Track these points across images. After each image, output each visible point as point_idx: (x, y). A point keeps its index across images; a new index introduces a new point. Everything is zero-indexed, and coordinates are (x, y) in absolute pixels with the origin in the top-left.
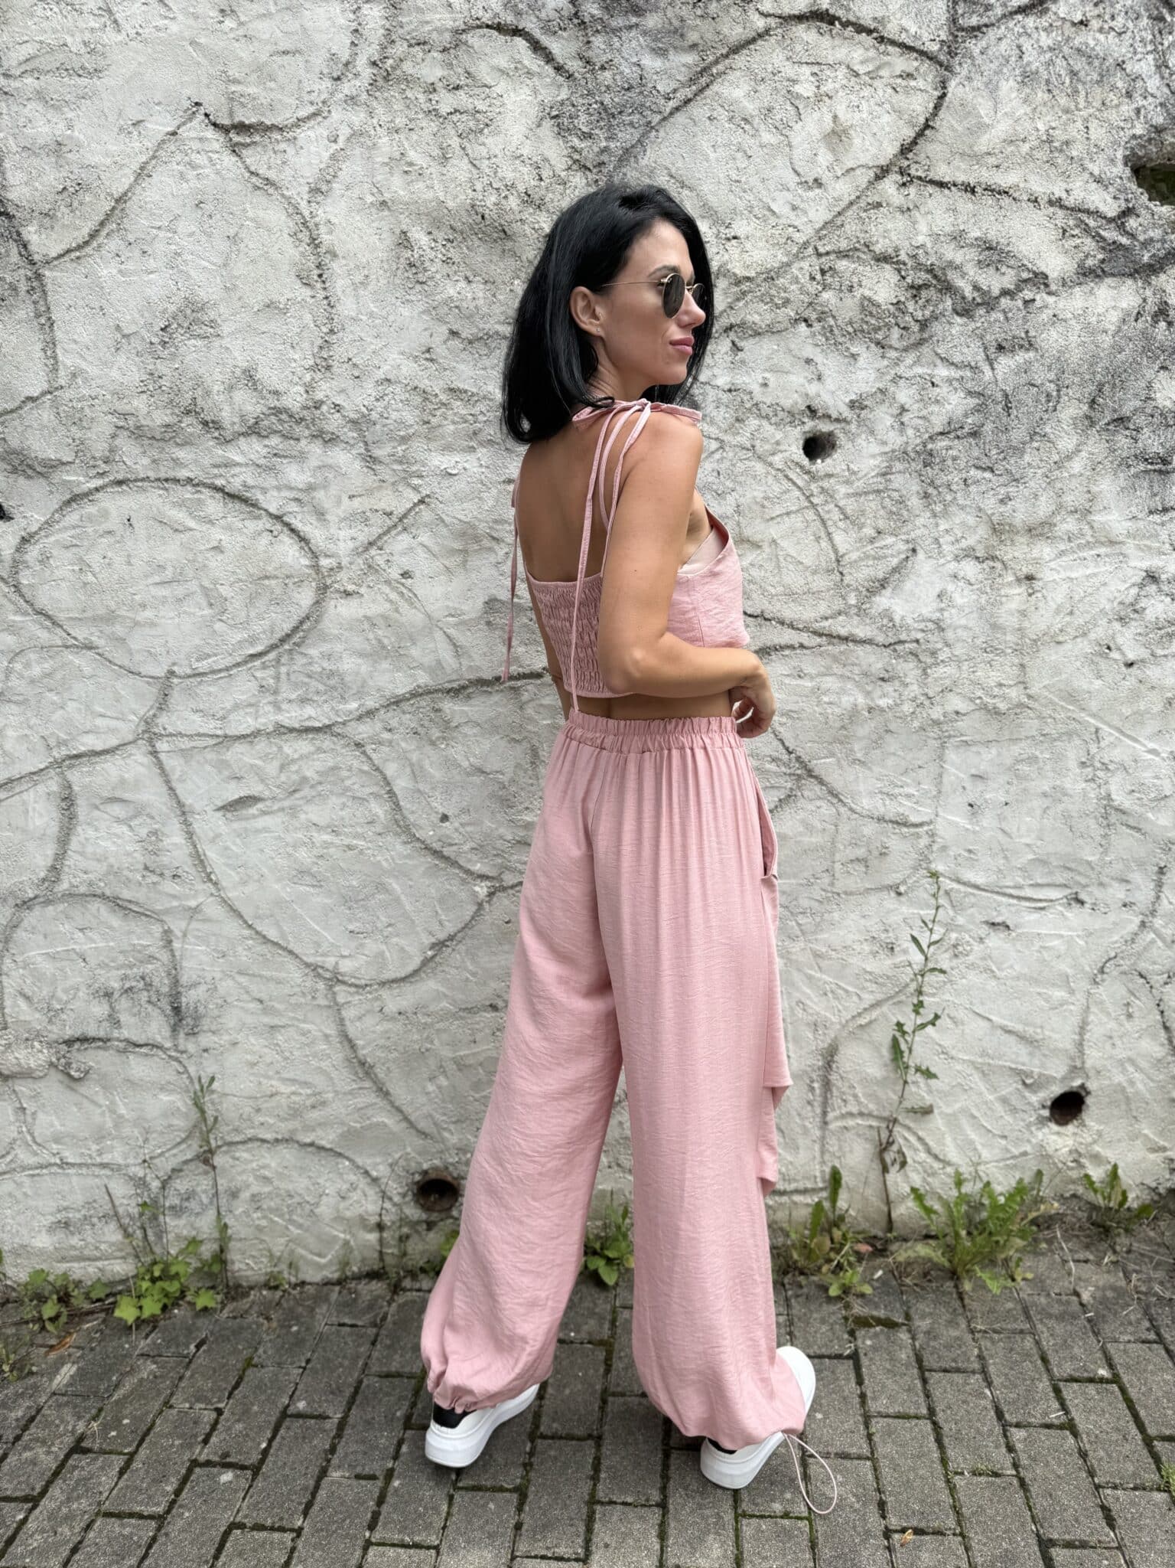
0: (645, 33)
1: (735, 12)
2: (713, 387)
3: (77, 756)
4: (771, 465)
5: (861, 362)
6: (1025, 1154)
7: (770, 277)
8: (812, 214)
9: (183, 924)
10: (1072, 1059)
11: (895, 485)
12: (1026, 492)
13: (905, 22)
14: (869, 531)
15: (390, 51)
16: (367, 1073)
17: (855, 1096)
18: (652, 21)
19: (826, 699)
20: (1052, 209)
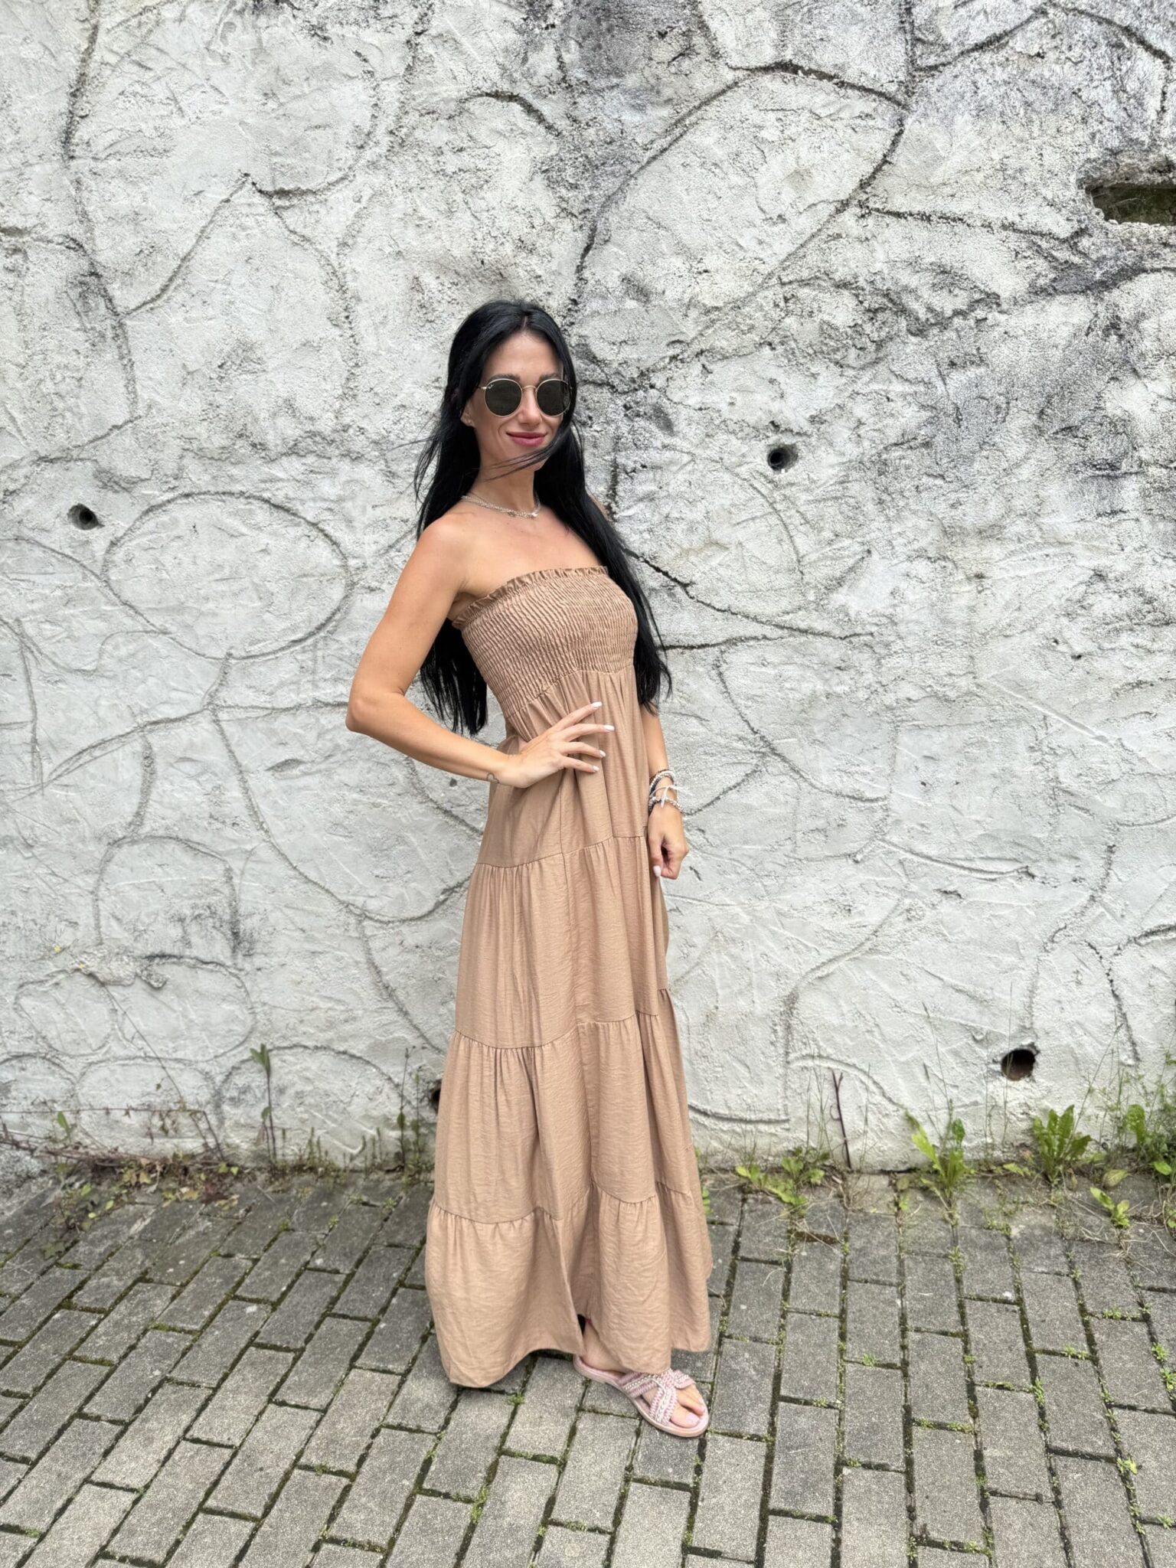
0: (625, 92)
1: (705, 68)
2: (686, 406)
3: (156, 723)
4: (737, 475)
5: (821, 378)
6: (976, 1103)
7: (737, 306)
8: (776, 248)
9: (241, 864)
10: (1022, 1019)
11: (852, 493)
12: (976, 497)
13: (863, 67)
14: (827, 534)
15: (405, 121)
16: (390, 995)
17: (814, 1040)
18: (631, 81)
19: (788, 685)
20: (1005, 233)
